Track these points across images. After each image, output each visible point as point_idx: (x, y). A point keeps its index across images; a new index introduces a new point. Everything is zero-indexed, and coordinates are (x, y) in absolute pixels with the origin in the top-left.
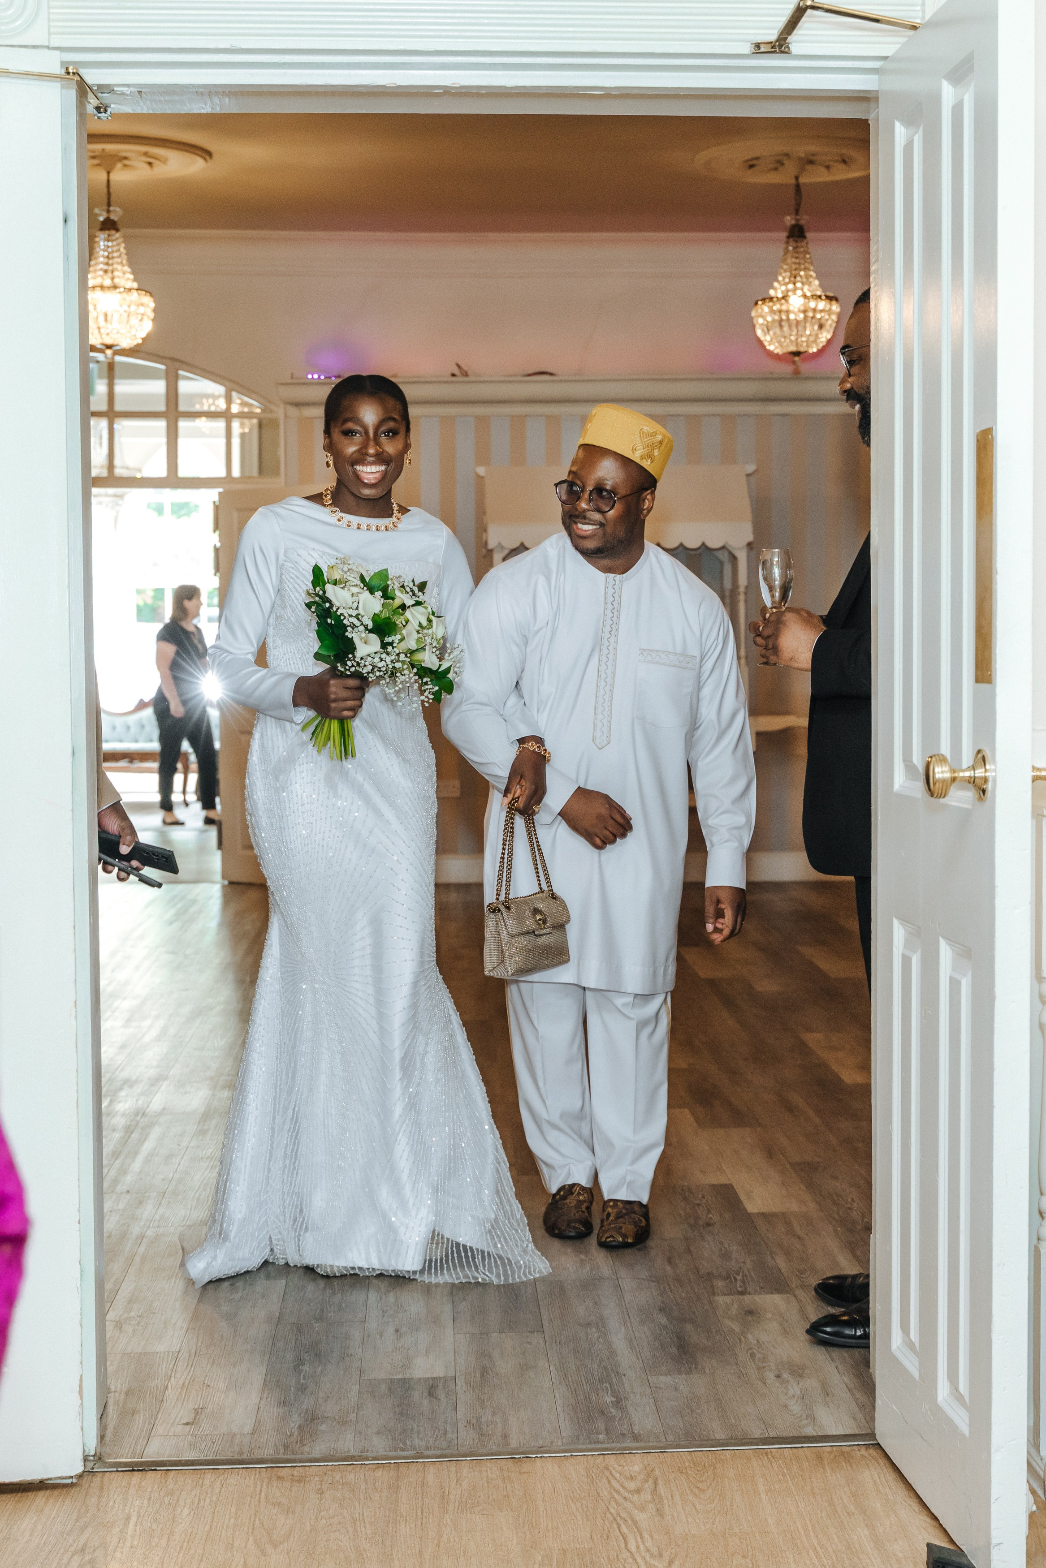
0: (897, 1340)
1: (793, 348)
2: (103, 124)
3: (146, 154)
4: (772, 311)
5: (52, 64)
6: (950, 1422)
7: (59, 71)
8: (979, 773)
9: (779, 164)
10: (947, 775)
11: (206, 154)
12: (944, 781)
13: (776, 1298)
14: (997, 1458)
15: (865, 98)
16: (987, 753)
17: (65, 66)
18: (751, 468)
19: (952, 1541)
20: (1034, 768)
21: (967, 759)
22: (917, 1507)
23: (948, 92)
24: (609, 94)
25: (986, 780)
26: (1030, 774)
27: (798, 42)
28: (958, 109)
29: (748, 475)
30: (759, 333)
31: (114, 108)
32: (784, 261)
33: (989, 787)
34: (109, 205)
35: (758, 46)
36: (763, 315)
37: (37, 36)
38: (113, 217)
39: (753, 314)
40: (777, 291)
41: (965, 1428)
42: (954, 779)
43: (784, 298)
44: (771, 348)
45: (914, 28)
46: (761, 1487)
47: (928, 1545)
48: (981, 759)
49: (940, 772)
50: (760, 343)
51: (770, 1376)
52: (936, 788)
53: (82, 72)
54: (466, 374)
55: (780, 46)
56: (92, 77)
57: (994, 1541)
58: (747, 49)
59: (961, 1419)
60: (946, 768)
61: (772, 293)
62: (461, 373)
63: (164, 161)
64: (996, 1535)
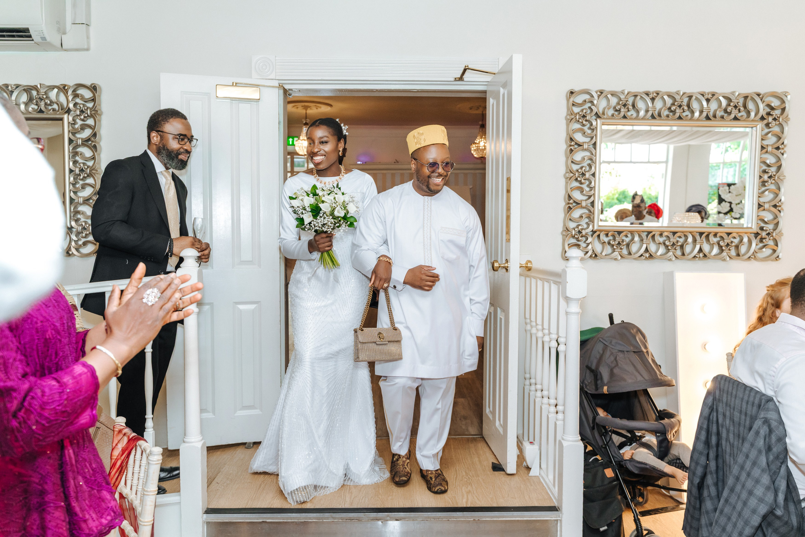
0: (488, 410)
1: (481, 156)
2: (290, 98)
3: (316, 106)
4: (476, 146)
5: (276, 83)
6: (499, 431)
7: (277, 85)
8: (506, 265)
9: (478, 108)
10: (498, 265)
11: (331, 105)
12: (497, 267)
13: (463, 399)
14: (509, 440)
15: (485, 92)
16: (508, 260)
17: (279, 84)
18: (471, 187)
19: (499, 462)
20: (520, 264)
21: (504, 261)
22: (491, 453)
23: (502, 90)
24: (418, 91)
25: (508, 267)
26: (519, 266)
27: (466, 77)
28: (504, 95)
29: (470, 189)
30: (472, 152)
31: (293, 94)
32: (479, 133)
33: (508, 269)
34: (306, 118)
35: (456, 79)
36: (473, 147)
37: (273, 76)
38: (308, 122)
39: (471, 147)
40: (477, 141)
41: (502, 433)
42: (499, 267)
43: (479, 143)
44: (476, 156)
45: (495, 74)
46: (452, 447)
47: (492, 463)
48: (507, 261)
49: (496, 265)
50: (472, 155)
51: (458, 419)
52: (495, 268)
53: (284, 85)
54: (398, 162)
55: (461, 78)
56: (287, 87)
57: (508, 462)
58: (453, 79)
59: (501, 430)
60: (497, 264)
61: (476, 141)
62: (397, 162)
63: (320, 107)
64: (508, 460)
